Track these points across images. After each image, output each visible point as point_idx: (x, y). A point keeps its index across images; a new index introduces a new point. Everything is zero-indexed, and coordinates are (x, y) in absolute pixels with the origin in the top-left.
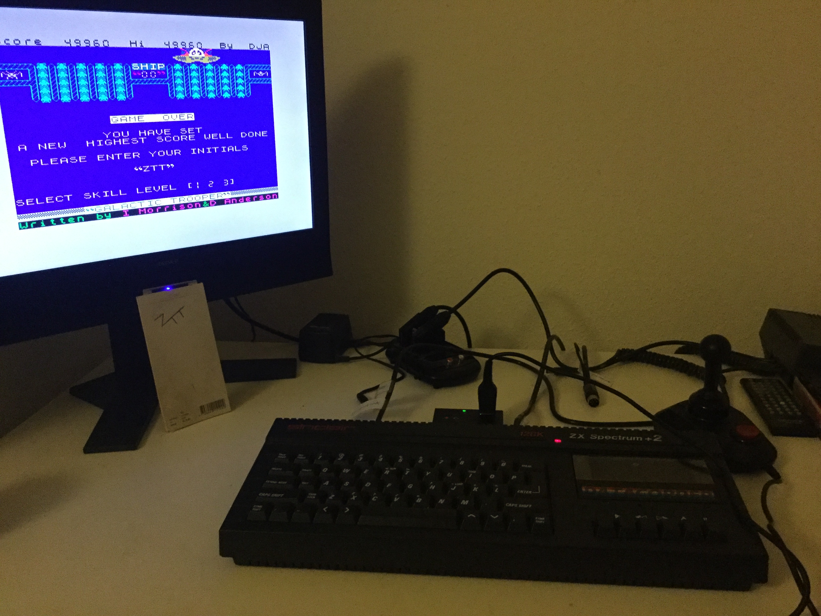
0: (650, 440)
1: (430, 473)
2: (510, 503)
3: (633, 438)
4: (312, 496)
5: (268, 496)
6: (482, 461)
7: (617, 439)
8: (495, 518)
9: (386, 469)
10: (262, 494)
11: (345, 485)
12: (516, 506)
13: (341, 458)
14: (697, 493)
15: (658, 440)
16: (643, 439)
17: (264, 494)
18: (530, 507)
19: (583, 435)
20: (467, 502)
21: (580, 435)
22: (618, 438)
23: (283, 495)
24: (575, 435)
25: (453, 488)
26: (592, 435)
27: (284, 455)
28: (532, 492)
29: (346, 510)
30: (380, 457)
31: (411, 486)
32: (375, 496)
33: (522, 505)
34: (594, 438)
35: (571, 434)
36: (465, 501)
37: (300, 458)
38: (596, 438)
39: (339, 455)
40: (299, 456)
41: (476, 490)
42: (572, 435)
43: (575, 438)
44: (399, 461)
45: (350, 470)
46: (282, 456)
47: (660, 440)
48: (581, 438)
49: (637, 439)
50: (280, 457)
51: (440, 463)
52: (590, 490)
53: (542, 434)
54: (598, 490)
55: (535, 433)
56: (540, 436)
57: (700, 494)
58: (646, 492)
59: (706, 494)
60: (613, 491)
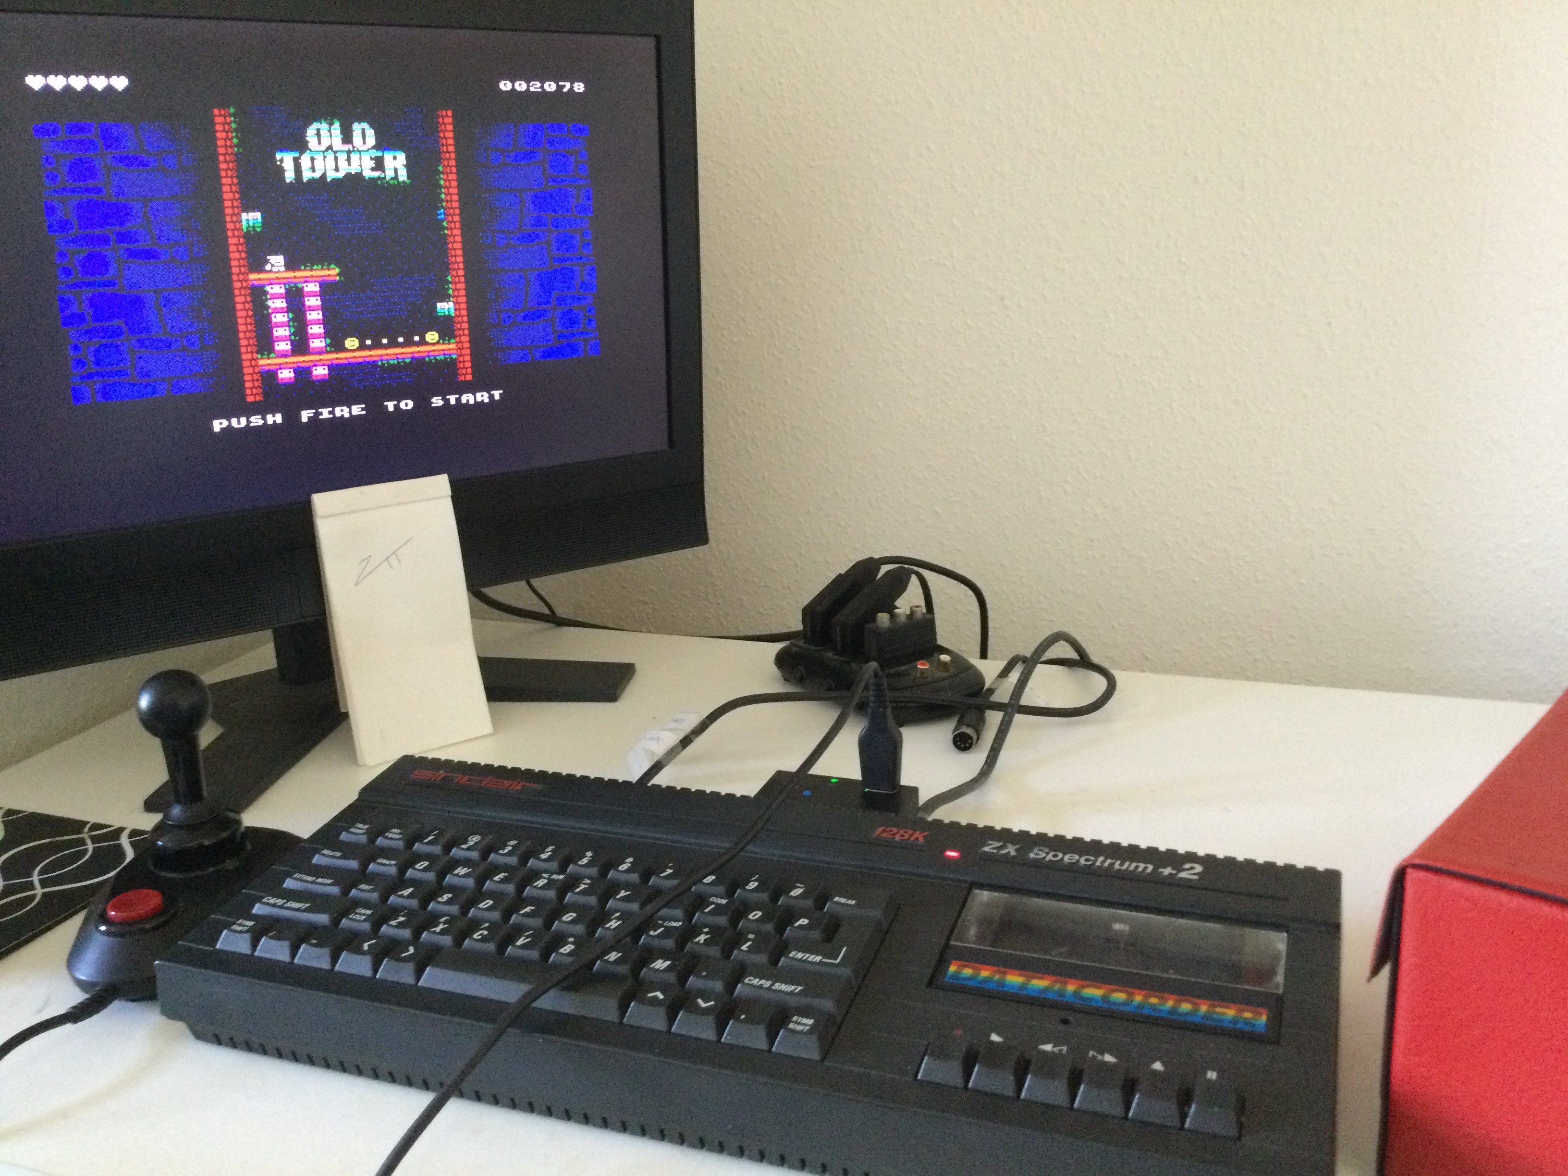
0: (1170, 874)
1: (629, 893)
2: (755, 978)
3: (1129, 866)
4: (360, 914)
5: (279, 904)
6: (755, 881)
7: (1090, 863)
8: (703, 1005)
10: (270, 898)
11: (440, 899)
12: (768, 985)
13: (469, 845)
14: (1225, 1011)
15: (1191, 874)
16: (1154, 870)
17: (275, 899)
18: (797, 991)
20: (668, 963)
21: (1008, 844)
22: (1095, 861)
23: (307, 905)
24: (998, 844)
25: (655, 931)
26: (1036, 850)
27: (367, 826)
28: (820, 963)
29: (408, 951)
30: (547, 850)
31: (571, 916)
32: (485, 929)
33: (782, 984)
34: (1039, 857)
35: (990, 842)
36: (665, 961)
37: (390, 835)
38: (1043, 855)
39: (468, 839)
40: (392, 833)
41: (702, 941)
42: (991, 844)
43: (995, 851)
44: (580, 863)
45: (470, 870)
46: (360, 829)
47: (1195, 877)
48: (1009, 853)
49: (1140, 869)
50: (354, 830)
51: (662, 875)
52: (967, 972)
53: (924, 836)
54: (985, 974)
55: (910, 832)
56: (917, 839)
57: (1231, 1012)
58: (1098, 993)
59: (1247, 1015)
60: (1019, 980)
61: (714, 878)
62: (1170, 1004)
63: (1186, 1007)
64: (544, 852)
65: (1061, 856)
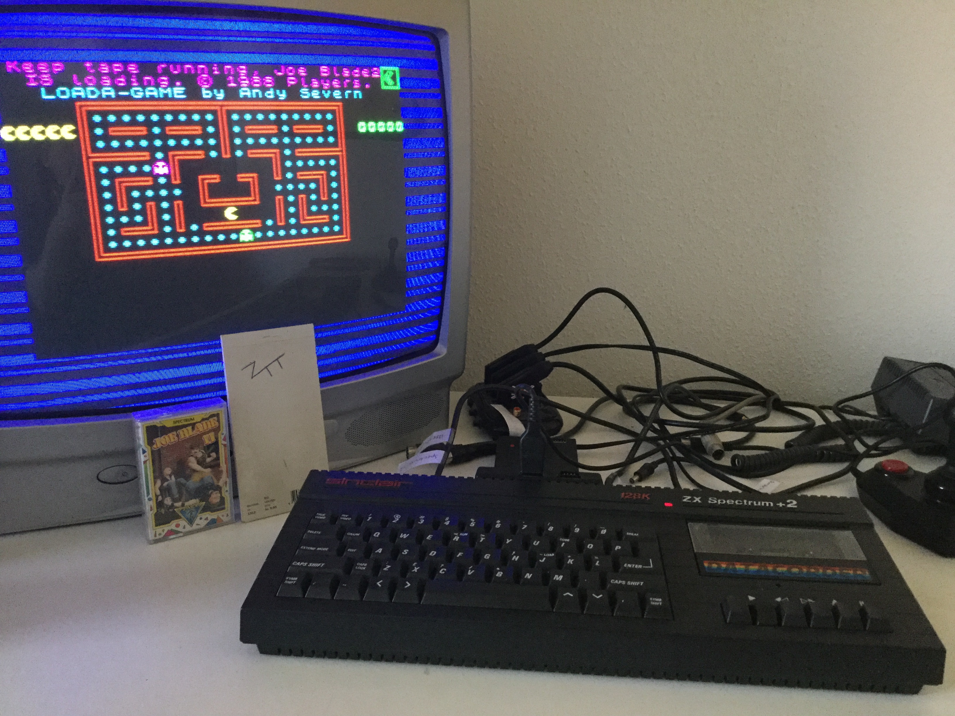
1: (511, 540)
2: (615, 580)
3: (761, 504)
5: (304, 565)
6: (577, 527)
7: (741, 504)
8: (598, 597)
9: (455, 534)
10: (296, 562)
11: (403, 553)
12: (624, 583)
15: (792, 505)
16: (773, 505)
17: (299, 563)
18: (641, 584)
19: (700, 498)
20: (561, 577)
21: (695, 498)
23: (323, 564)
24: (689, 497)
25: (542, 560)
26: (710, 499)
27: (324, 515)
28: (642, 567)
29: (407, 585)
32: (443, 567)
33: (631, 581)
34: (712, 502)
36: (559, 576)
37: (344, 519)
38: (716, 502)
39: (394, 516)
41: (571, 563)
42: (684, 498)
43: (690, 501)
44: (471, 525)
45: (408, 535)
46: (322, 516)
47: (796, 507)
48: (697, 501)
49: (767, 505)
50: (318, 517)
51: (523, 528)
52: (715, 566)
53: (648, 496)
54: (724, 566)
55: (640, 495)
56: (645, 498)
57: (851, 572)
58: (785, 569)
59: (859, 572)
60: (743, 567)
61: (553, 528)
62: (821, 571)
63: (829, 572)
64: (445, 521)
65: (724, 502)
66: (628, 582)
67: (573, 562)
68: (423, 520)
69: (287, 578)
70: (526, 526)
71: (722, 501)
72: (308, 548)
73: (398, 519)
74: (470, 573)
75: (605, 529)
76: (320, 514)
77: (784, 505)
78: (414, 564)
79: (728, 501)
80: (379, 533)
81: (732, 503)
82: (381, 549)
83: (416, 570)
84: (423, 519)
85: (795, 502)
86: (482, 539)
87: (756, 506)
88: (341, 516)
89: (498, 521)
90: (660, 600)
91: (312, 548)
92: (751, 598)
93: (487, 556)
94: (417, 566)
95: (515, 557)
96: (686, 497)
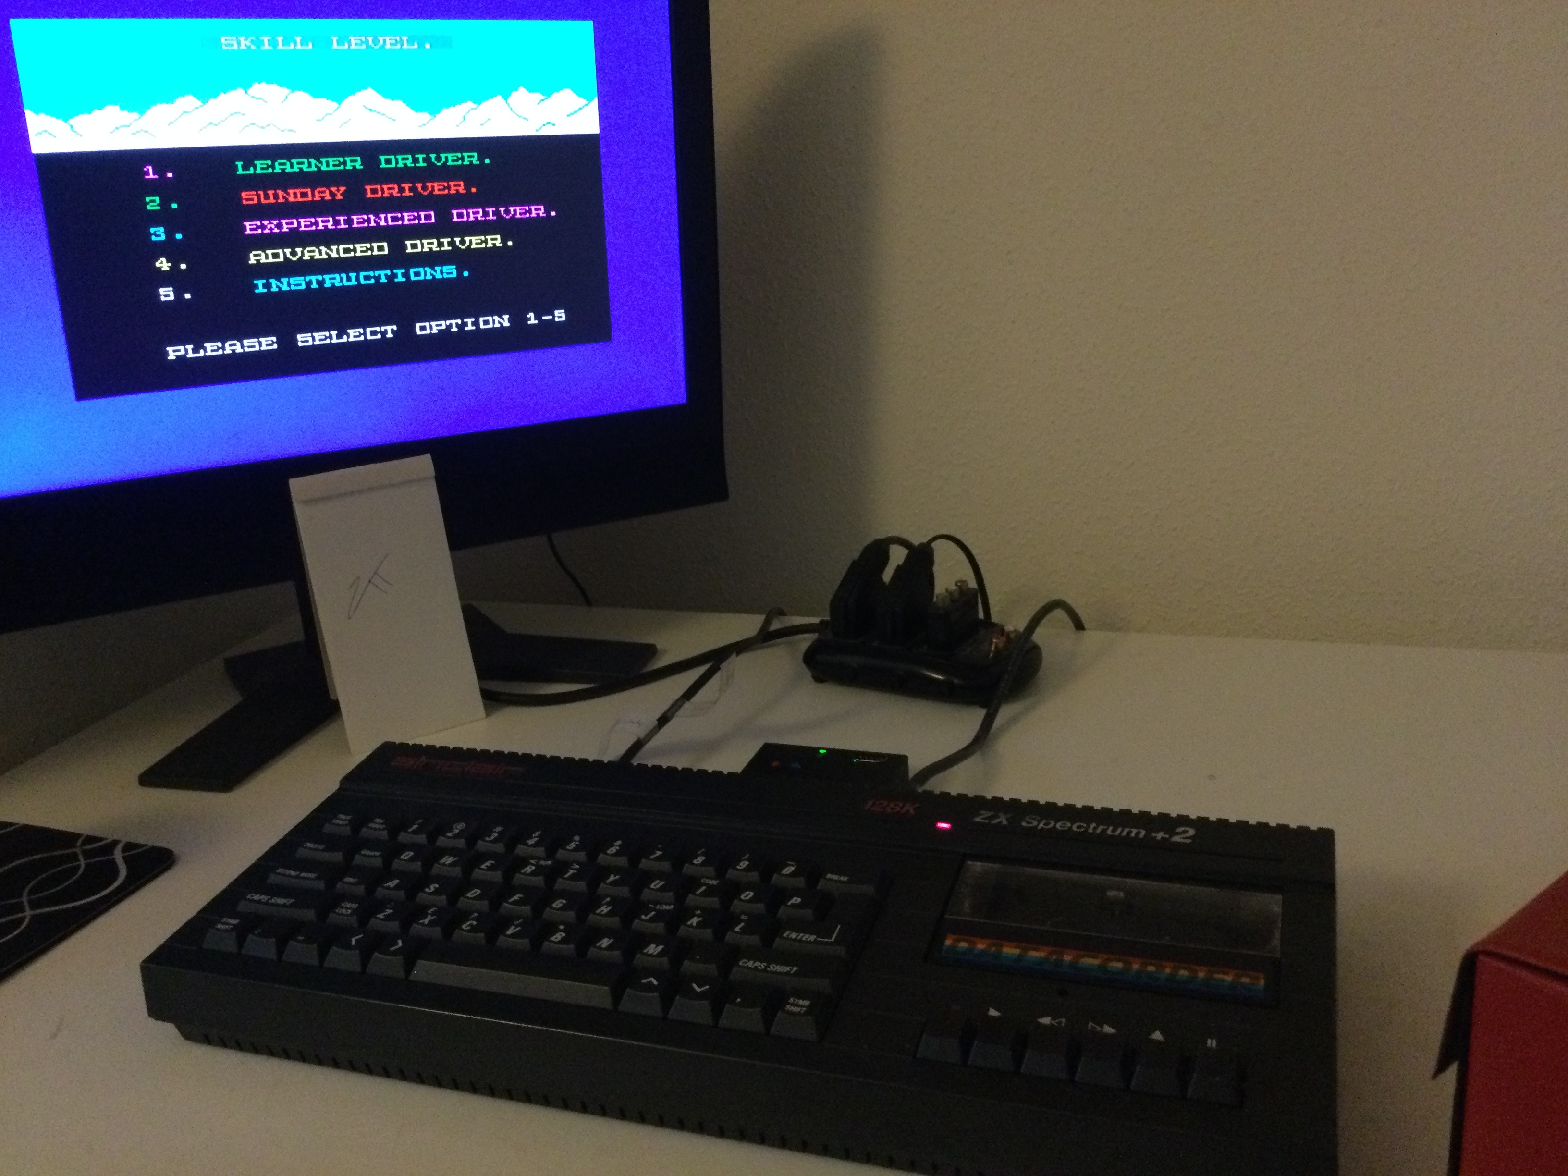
0: (1164, 839)
1: (618, 877)
2: (749, 961)
3: (1121, 832)
4: (347, 908)
5: (263, 900)
6: (746, 860)
7: (1082, 830)
8: (698, 989)
9: (532, 861)
10: (254, 894)
11: (427, 890)
12: (763, 967)
13: (454, 833)
14: (1220, 976)
15: (1184, 838)
16: (1147, 835)
17: (259, 895)
18: (792, 972)
19: (1009, 815)
20: (661, 948)
21: (1001, 814)
22: (1088, 828)
23: (292, 901)
24: (989, 814)
25: (646, 915)
26: (1028, 819)
27: (349, 817)
28: (815, 940)
29: (397, 944)
30: (534, 835)
31: (561, 903)
32: (474, 919)
33: (777, 965)
34: (1031, 825)
35: (982, 812)
36: (657, 946)
37: (374, 826)
38: (1035, 823)
39: (454, 826)
40: (376, 823)
41: (694, 924)
42: (981, 815)
43: (987, 821)
44: (568, 847)
45: (457, 858)
46: (343, 819)
47: (1188, 841)
48: (1001, 822)
49: (1133, 835)
50: (337, 821)
51: (652, 857)
52: (963, 945)
53: (914, 809)
54: (981, 946)
55: (901, 805)
56: (908, 811)
57: (1229, 978)
58: (1095, 962)
59: (1245, 980)
60: (1017, 951)
61: (704, 858)
62: (1168, 971)
63: (1183, 973)
64: (531, 838)
65: (1053, 823)
66: (771, 966)
67: (698, 923)
68: (496, 835)
69: (224, 920)
70: (659, 853)
71: (1046, 824)
72: (288, 872)
73: (457, 831)
74: (509, 932)
75: (793, 866)
76: (342, 816)
77: (1167, 836)
78: (430, 912)
79: (1058, 826)
80: (412, 853)
81: (1066, 829)
82: (397, 881)
83: (426, 921)
84: (498, 833)
85: (1192, 832)
86: (571, 872)
87: (1111, 836)
88: (372, 821)
89: (619, 842)
90: (807, 1003)
91: (293, 873)
92: (993, 1012)
93: (558, 904)
94: (432, 915)
95: (605, 906)
96: (984, 812)
